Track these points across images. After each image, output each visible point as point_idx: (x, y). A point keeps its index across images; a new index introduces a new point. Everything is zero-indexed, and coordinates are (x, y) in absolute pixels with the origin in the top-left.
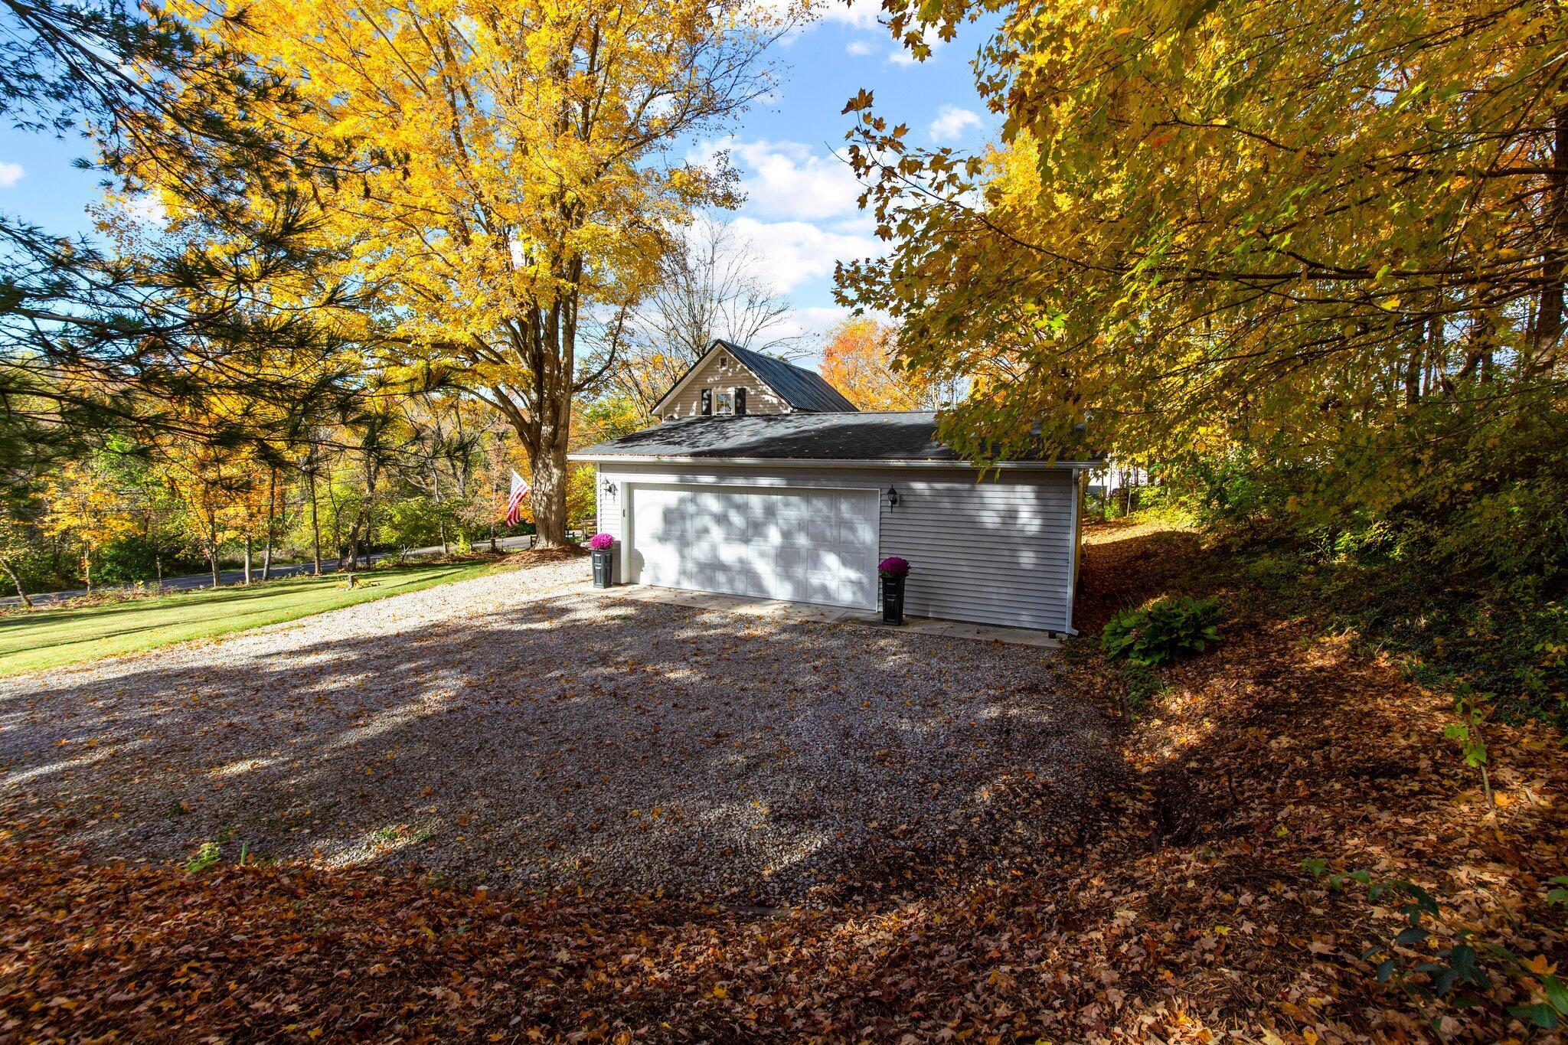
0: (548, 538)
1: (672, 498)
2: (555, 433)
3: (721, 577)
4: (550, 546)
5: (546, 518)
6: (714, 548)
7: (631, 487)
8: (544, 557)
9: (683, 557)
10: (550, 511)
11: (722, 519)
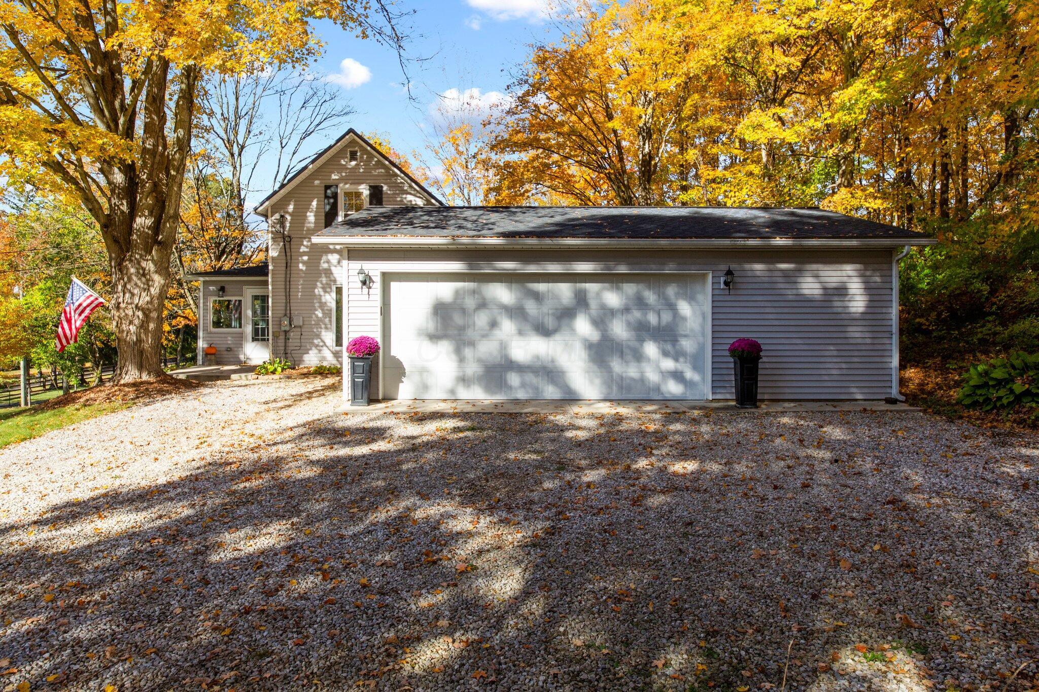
0: (141, 368)
1: (446, 291)
2: (157, 227)
3: (514, 379)
4: (145, 377)
5: (139, 341)
6: (503, 346)
7: (387, 278)
8: (142, 392)
9: (461, 360)
10: (146, 330)
11: (516, 312)
